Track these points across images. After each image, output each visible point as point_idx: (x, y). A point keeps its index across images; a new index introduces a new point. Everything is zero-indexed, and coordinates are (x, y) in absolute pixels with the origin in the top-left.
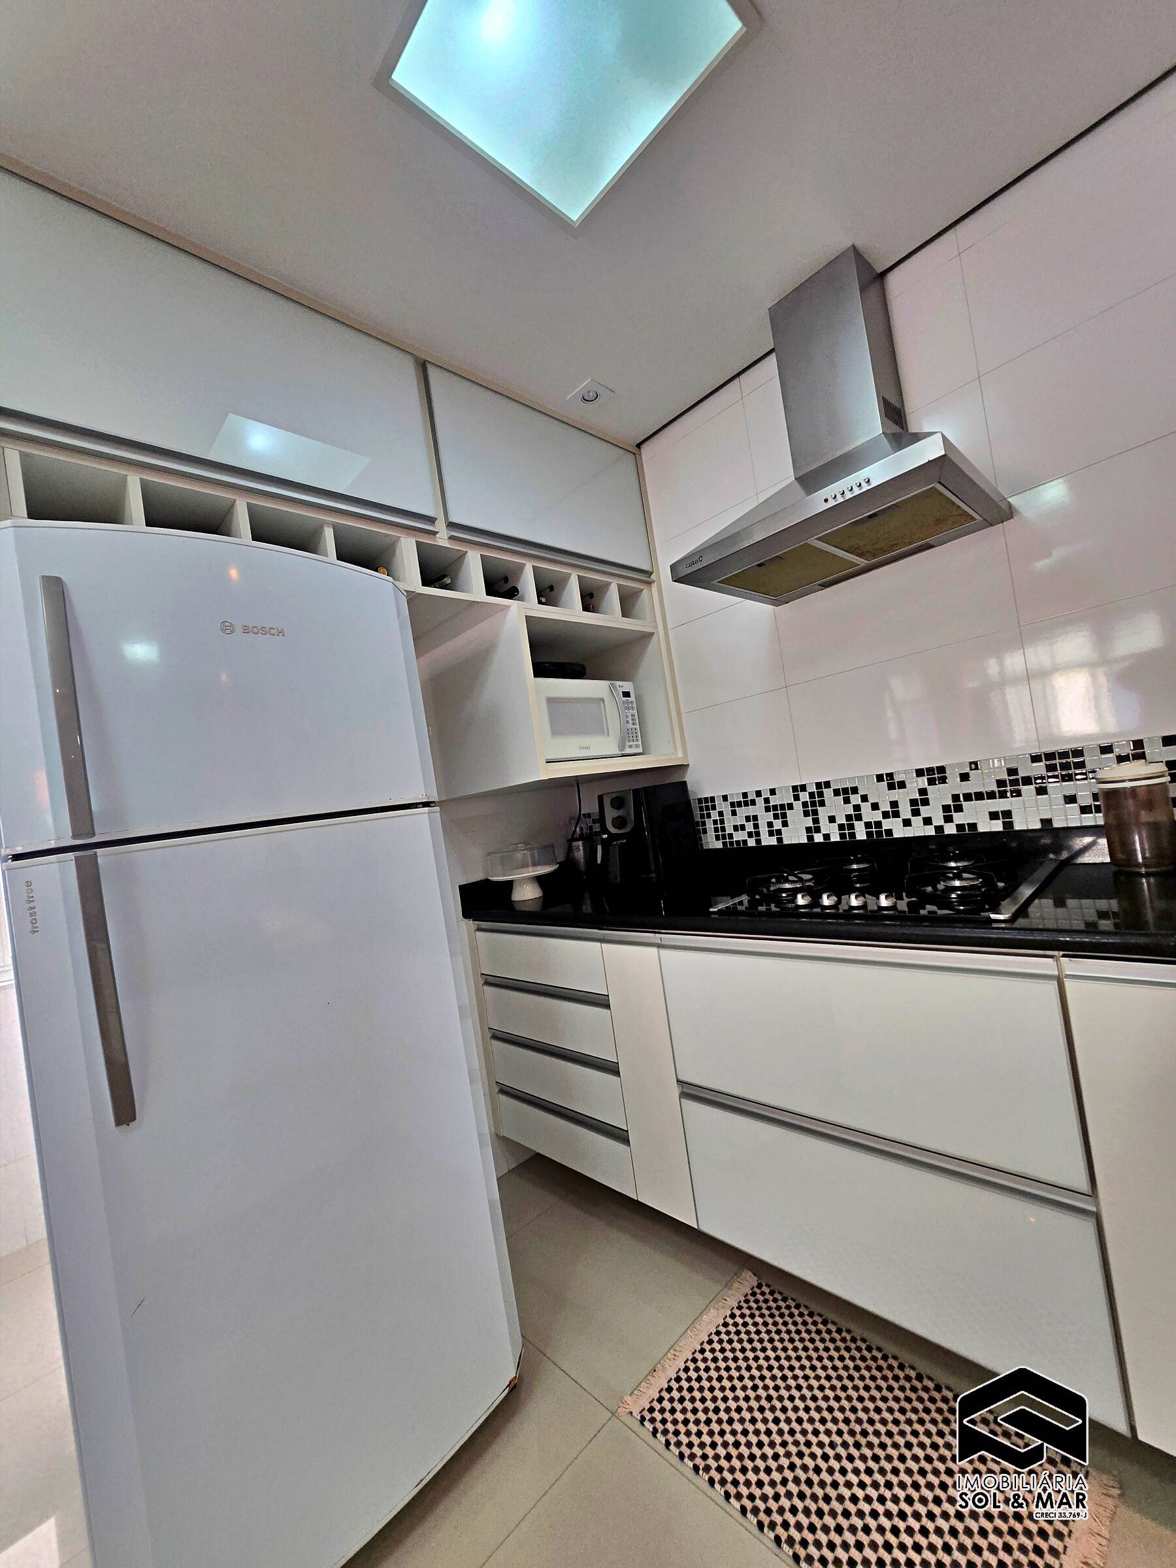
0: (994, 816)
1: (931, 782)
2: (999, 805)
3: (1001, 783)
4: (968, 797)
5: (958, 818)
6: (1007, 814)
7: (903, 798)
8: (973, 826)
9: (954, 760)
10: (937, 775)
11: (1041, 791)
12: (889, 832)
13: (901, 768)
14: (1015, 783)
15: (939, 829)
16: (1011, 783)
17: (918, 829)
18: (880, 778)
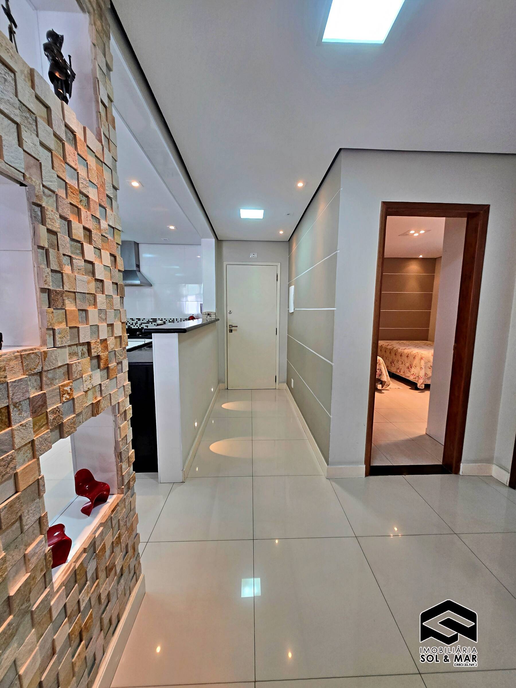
0: (146, 326)
1: (138, 320)
2: (147, 325)
3: (147, 322)
4: (143, 323)
5: (141, 326)
6: (147, 326)
7: (134, 322)
8: (143, 327)
9: (142, 318)
10: (139, 319)
11: (152, 323)
12: (131, 327)
13: (134, 317)
14: (149, 322)
15: (139, 327)
16: (148, 322)
17: (136, 327)
18: (131, 319)
